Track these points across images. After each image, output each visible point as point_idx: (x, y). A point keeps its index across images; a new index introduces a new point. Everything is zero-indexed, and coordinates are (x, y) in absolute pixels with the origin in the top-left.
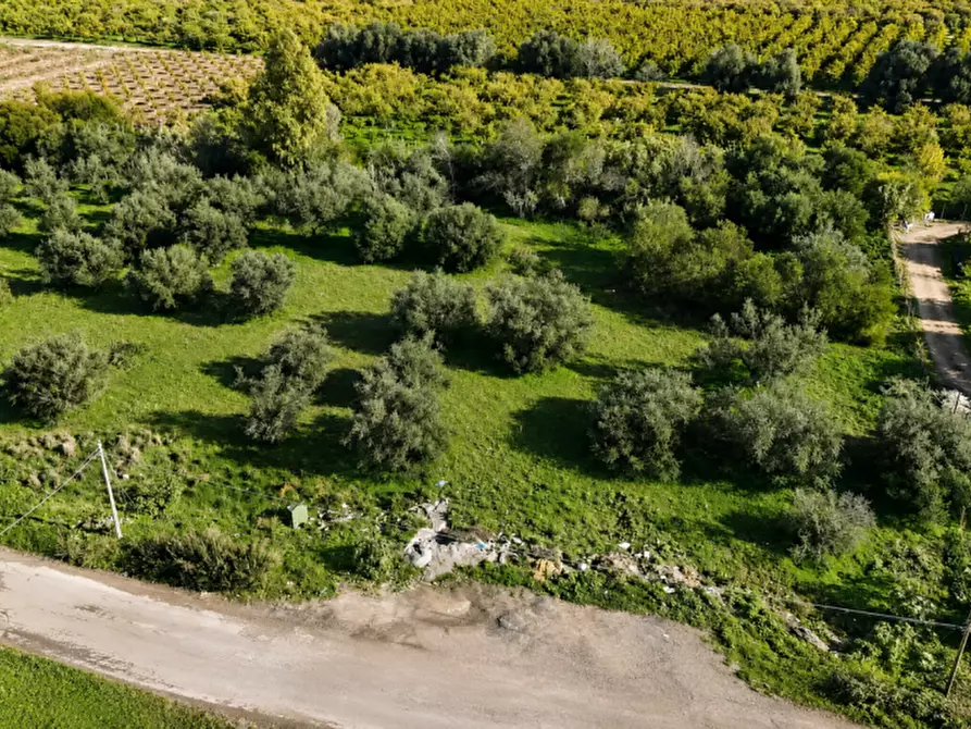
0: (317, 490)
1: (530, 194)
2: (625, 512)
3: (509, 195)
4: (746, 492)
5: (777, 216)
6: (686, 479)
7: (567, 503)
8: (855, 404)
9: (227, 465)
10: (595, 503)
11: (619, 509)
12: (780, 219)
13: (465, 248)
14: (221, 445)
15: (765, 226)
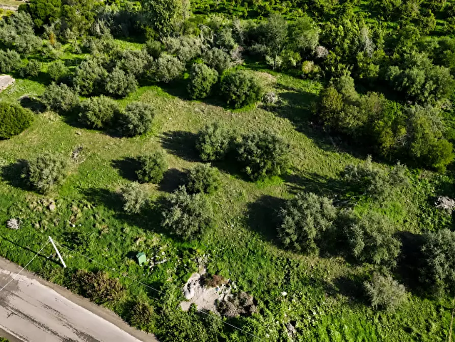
0: (152, 243)
1: (277, 58)
2: (289, 272)
3: (268, 58)
4: (350, 265)
5: (404, 82)
6: (322, 255)
7: (262, 264)
8: (419, 212)
9: (116, 222)
10: (276, 264)
11: (287, 269)
12: (405, 84)
13: (239, 97)
14: (115, 211)
15: (397, 87)
